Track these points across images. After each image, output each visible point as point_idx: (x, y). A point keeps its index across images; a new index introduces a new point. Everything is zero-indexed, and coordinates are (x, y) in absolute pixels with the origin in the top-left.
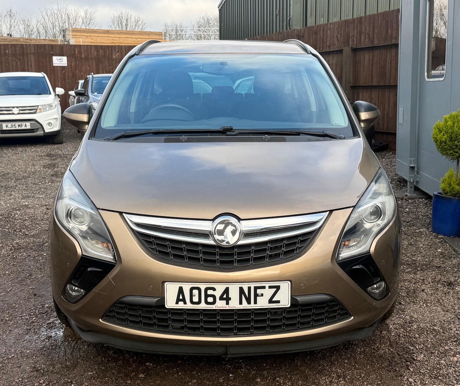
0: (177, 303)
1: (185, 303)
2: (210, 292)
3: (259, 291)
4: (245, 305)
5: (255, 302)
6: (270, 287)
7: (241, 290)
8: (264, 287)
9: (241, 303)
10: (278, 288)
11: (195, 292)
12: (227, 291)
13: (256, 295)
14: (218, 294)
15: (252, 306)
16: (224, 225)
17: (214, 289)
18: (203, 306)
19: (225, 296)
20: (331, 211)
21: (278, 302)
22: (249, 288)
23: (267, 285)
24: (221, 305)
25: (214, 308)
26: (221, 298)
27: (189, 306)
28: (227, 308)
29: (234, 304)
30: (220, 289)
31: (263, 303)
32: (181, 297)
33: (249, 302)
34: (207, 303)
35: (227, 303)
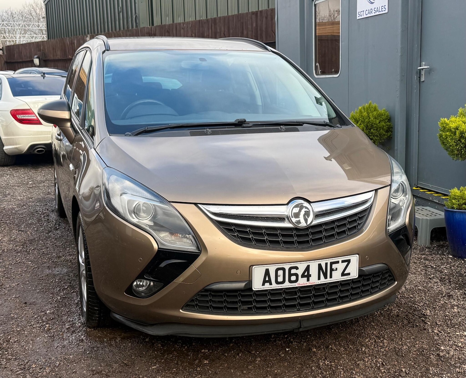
0: (263, 284)
1: (271, 284)
2: (293, 271)
3: (334, 266)
4: (323, 280)
5: (331, 277)
6: (343, 262)
7: (320, 265)
8: (338, 262)
9: (319, 279)
10: (349, 261)
11: (280, 273)
12: (308, 269)
13: (332, 270)
14: (300, 272)
15: (329, 280)
16: (299, 208)
17: (297, 268)
18: (287, 285)
19: (306, 274)
20: (376, 190)
21: (349, 274)
22: (326, 264)
23: (340, 259)
24: (303, 282)
25: (297, 286)
26: (303, 276)
27: (274, 286)
28: (308, 285)
29: (314, 280)
30: (302, 267)
31: (337, 277)
32: (267, 279)
33: (326, 277)
34: (290, 281)
35: (308, 280)
